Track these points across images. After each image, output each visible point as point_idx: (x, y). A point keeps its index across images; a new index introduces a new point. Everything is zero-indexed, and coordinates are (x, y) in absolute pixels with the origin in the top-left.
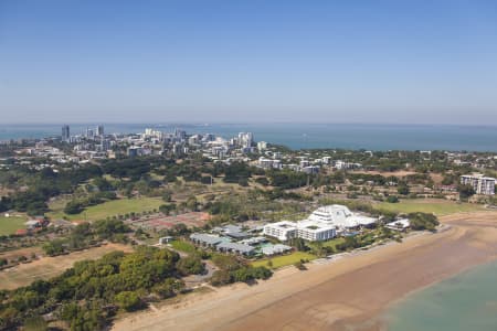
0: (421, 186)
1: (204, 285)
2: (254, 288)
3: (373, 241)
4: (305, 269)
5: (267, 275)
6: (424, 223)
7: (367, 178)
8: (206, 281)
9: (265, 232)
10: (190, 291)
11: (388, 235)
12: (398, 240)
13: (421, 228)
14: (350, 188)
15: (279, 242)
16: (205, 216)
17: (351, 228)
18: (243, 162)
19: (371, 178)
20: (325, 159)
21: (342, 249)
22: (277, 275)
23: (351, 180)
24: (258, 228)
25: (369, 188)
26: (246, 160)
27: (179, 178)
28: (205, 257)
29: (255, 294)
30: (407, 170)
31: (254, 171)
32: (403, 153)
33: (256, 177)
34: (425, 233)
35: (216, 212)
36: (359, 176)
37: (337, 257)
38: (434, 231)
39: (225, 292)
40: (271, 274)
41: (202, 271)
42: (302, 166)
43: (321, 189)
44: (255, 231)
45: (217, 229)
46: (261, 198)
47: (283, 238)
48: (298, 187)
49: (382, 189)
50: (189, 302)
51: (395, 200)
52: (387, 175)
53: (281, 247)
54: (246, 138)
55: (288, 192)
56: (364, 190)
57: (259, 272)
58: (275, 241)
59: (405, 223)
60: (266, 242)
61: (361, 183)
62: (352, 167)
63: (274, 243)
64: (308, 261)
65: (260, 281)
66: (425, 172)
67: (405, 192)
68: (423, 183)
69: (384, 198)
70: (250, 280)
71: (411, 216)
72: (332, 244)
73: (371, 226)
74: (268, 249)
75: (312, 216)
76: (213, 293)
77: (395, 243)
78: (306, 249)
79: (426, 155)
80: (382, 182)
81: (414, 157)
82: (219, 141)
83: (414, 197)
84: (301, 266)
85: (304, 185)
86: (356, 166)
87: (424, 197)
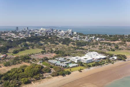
0: (123, 46)
1: (50, 76)
2: (65, 77)
3: (104, 63)
4: (81, 72)
5: (69, 73)
6: (122, 58)
7: (105, 43)
9: (71, 60)
10: (45, 78)
11: (109, 61)
12: (112, 63)
13: (121, 60)
14: (100, 46)
15: (75, 63)
16: (54, 55)
17: (98, 59)
18: (68, 38)
19: (107, 43)
20: (93, 37)
21: (94, 66)
22: (72, 73)
23: (100, 44)
24: (69, 59)
25: (106, 46)
26: (69, 37)
27: (49, 43)
28: (51, 67)
29: (64, 79)
30: (119, 41)
31: (71, 41)
32: (119, 35)
33: (72, 43)
34: (122, 61)
35: (57, 54)
36: (103, 43)
37: (92, 68)
38: (125, 61)
39: (56, 79)
41: (50, 71)
42: (86, 40)
43: (91, 47)
44: (68, 60)
45: (57, 58)
46: (72, 49)
47: (76, 62)
48: (84, 46)
49: (110, 47)
50: (44, 81)
51: (114, 50)
52: (112, 42)
53: (75, 65)
54: (70, 31)
55: (80, 47)
56: (104, 47)
57: (67, 72)
58: (74, 62)
59: (115, 58)
60: (71, 63)
61: (103, 45)
62: (101, 40)
63: (73, 63)
64: (83, 69)
65: (67, 75)
66: (125, 41)
67: (117, 48)
68: (124, 45)
69: (110, 50)
70: (63, 75)
71: (118, 56)
72: (91, 64)
73: (105, 59)
74: (71, 65)
75: (86, 55)
76: (52, 79)
77: (111, 64)
78: (83, 65)
79: (126, 36)
80: (110, 45)
81: (122, 37)
82: (62, 32)
83: (120, 49)
84: (80, 71)
85: (86, 45)
86: (103, 40)
87: (123, 50)
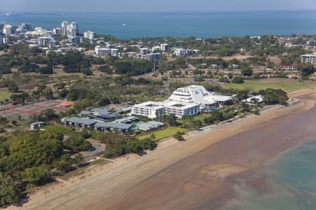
0: (262, 68)
1: (98, 158)
2: (145, 158)
3: (236, 114)
4: (183, 140)
5: (153, 146)
6: (275, 98)
8: (98, 155)
9: (132, 112)
10: (88, 164)
11: (246, 109)
12: (257, 113)
13: (274, 102)
14: (196, 72)
15: (150, 120)
17: (210, 105)
19: (214, 61)
20: (162, 47)
21: (210, 122)
23: (194, 64)
24: (125, 109)
25: (213, 71)
28: (87, 136)
29: (147, 162)
30: (243, 54)
32: (234, 39)
34: (277, 106)
35: (75, 98)
36: (201, 61)
37: (207, 129)
38: (286, 104)
39: (120, 163)
40: (156, 146)
41: (91, 148)
42: (142, 54)
43: (168, 74)
44: (122, 113)
45: (84, 112)
47: (153, 115)
48: (143, 73)
49: (226, 72)
51: (241, 81)
52: (226, 59)
53: (156, 124)
54: (71, 27)
55: (137, 78)
56: (209, 73)
58: (146, 119)
60: (137, 121)
61: (205, 68)
62: (191, 53)
63: (145, 122)
64: (184, 134)
65: (148, 151)
66: (262, 55)
67: (248, 73)
68: (264, 65)
69: (230, 80)
71: (262, 93)
72: (201, 118)
73: (228, 103)
74: (143, 126)
76: (109, 164)
77: (253, 115)
78: (178, 125)
79: (256, 40)
80: (225, 65)
81: (246, 43)
82: (38, 31)
83: (257, 77)
84: (179, 137)
85: (149, 71)
86: (194, 52)
87: (267, 77)
